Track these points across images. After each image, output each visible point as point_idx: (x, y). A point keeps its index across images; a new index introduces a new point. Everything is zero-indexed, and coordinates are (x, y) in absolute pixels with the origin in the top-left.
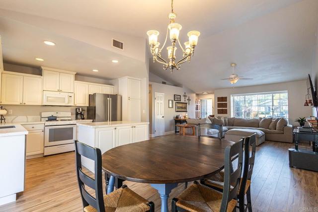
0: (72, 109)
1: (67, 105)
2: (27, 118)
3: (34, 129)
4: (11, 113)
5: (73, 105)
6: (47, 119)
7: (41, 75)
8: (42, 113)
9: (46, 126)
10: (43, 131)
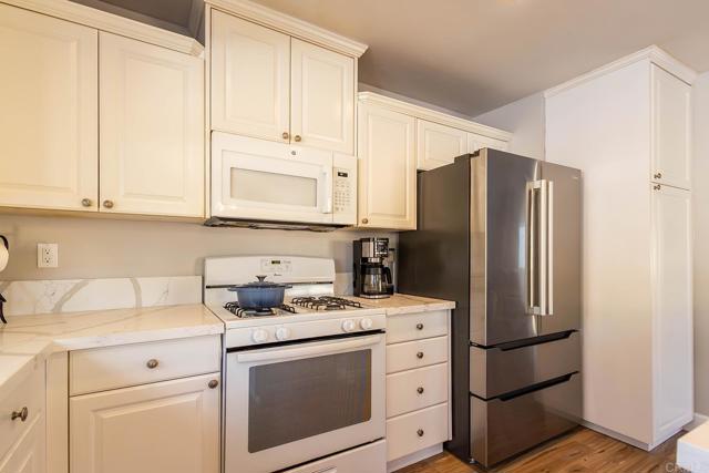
0: (335, 245)
1: (327, 220)
2: (137, 290)
3: (156, 373)
4: (54, 263)
5: (351, 220)
6: (234, 297)
7: (198, 34)
8: (209, 262)
9: (229, 350)
10: (212, 386)
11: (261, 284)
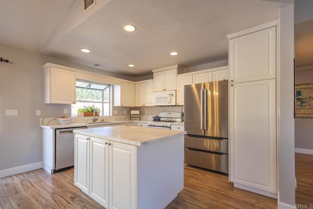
11: (157, 117)
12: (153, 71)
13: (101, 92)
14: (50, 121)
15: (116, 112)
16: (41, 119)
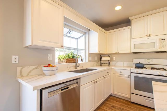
2: (124, 63)
4: (114, 59)
7: (130, 25)
8: (134, 60)
9: (131, 73)
10: (129, 77)
11: (140, 63)
12: (130, 18)
13: (76, 40)
14: (31, 71)
15: (90, 59)
16: (19, 69)
